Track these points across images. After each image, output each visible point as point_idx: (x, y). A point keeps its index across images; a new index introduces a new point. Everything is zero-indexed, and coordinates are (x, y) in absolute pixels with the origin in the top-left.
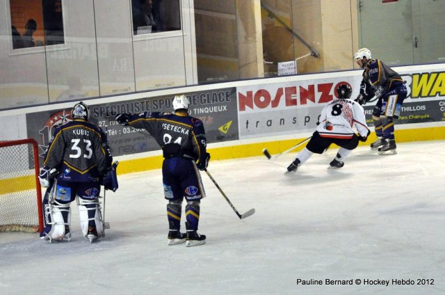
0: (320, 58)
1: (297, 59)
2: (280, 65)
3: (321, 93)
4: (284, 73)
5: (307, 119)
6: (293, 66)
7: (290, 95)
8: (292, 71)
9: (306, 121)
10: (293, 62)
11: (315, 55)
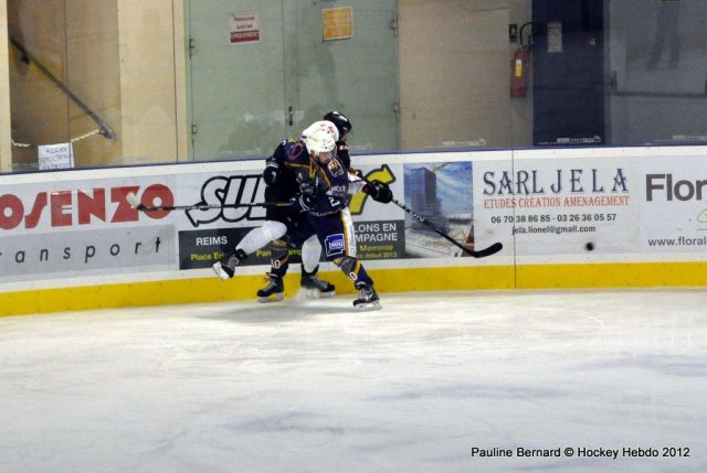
0: (116, 140)
1: (73, 140)
2: (43, 150)
3: (117, 204)
4: (49, 165)
5: (90, 252)
6: (67, 153)
7: (60, 207)
8: (65, 162)
9: (88, 256)
10: (66, 145)
11: (106, 135)
